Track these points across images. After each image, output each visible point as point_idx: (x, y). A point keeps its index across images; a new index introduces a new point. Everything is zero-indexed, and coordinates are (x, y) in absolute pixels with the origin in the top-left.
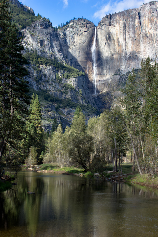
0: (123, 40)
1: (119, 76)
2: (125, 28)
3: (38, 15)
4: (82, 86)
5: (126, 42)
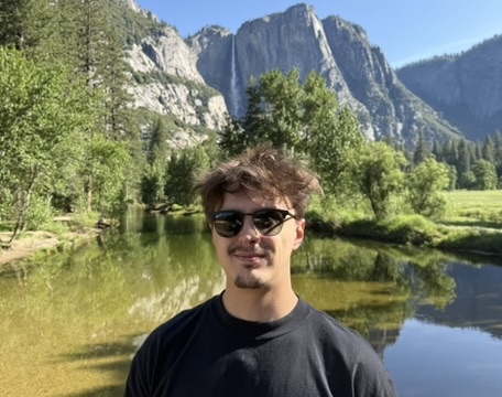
0: (266, 51)
5: (270, 54)
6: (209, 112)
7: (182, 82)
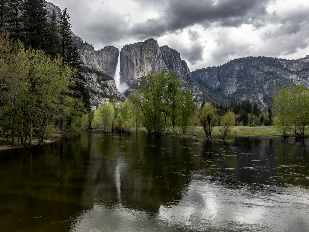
0: (135, 60)
1: (133, 81)
2: (136, 53)
3: (85, 42)
4: (113, 85)
6: (108, 87)
7: (94, 72)
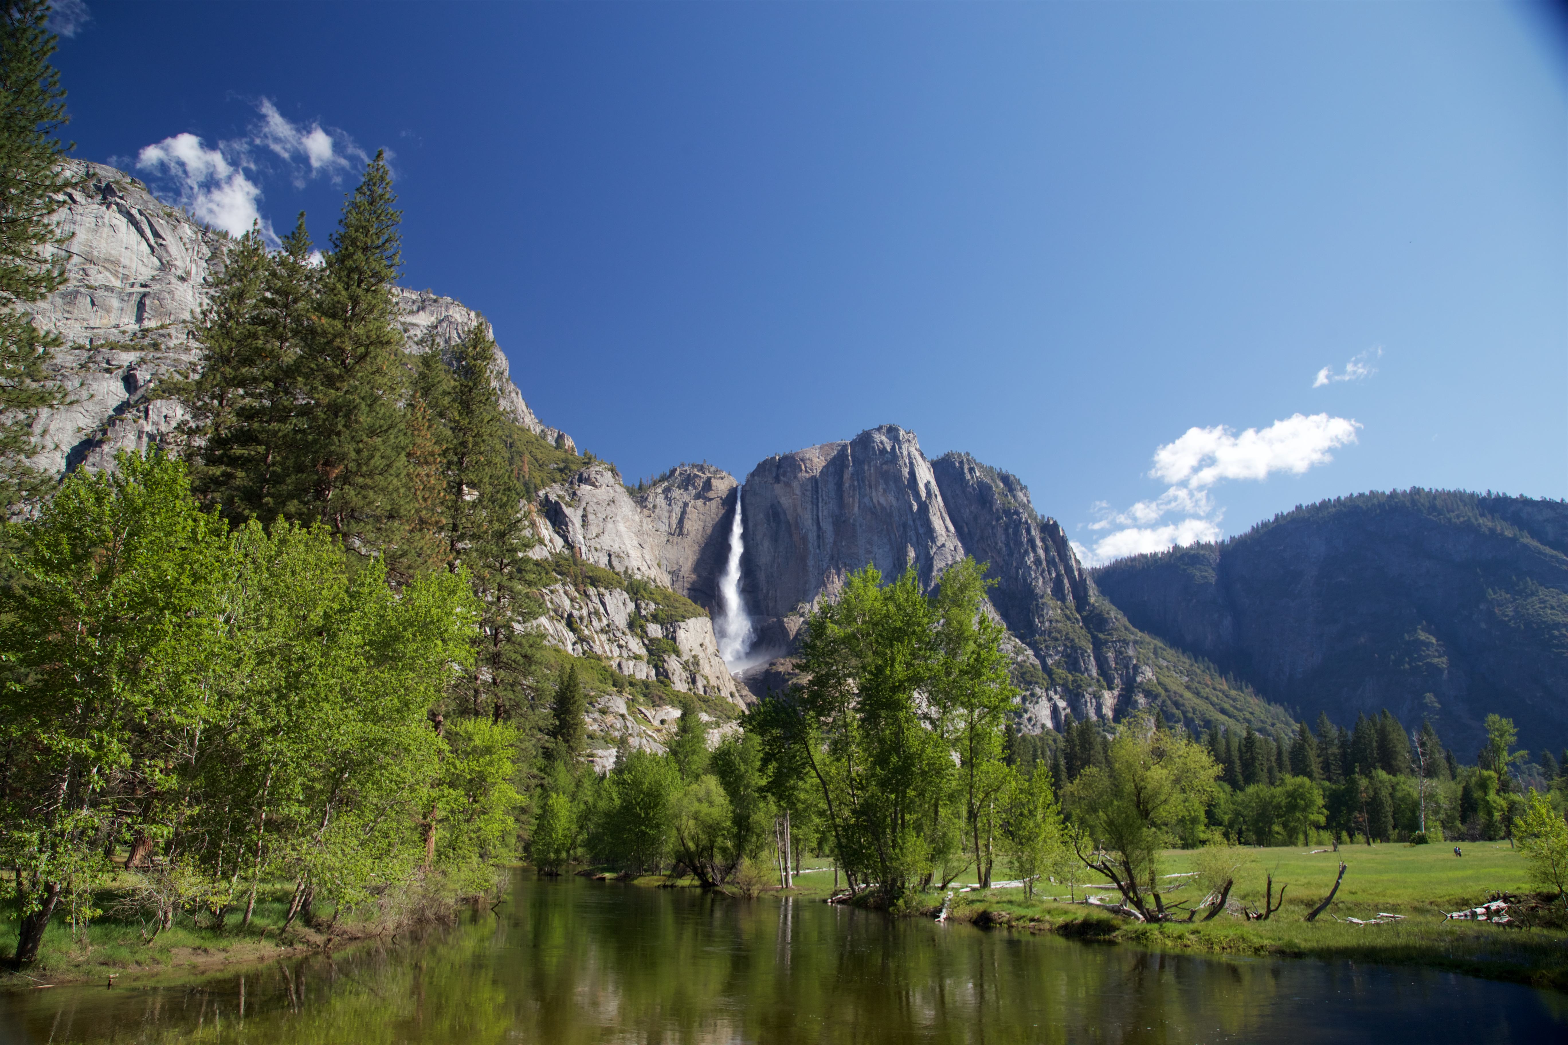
0: (810, 521)
2: (817, 492)
4: (701, 645)
5: (819, 528)
6: (678, 653)
7: (619, 585)
